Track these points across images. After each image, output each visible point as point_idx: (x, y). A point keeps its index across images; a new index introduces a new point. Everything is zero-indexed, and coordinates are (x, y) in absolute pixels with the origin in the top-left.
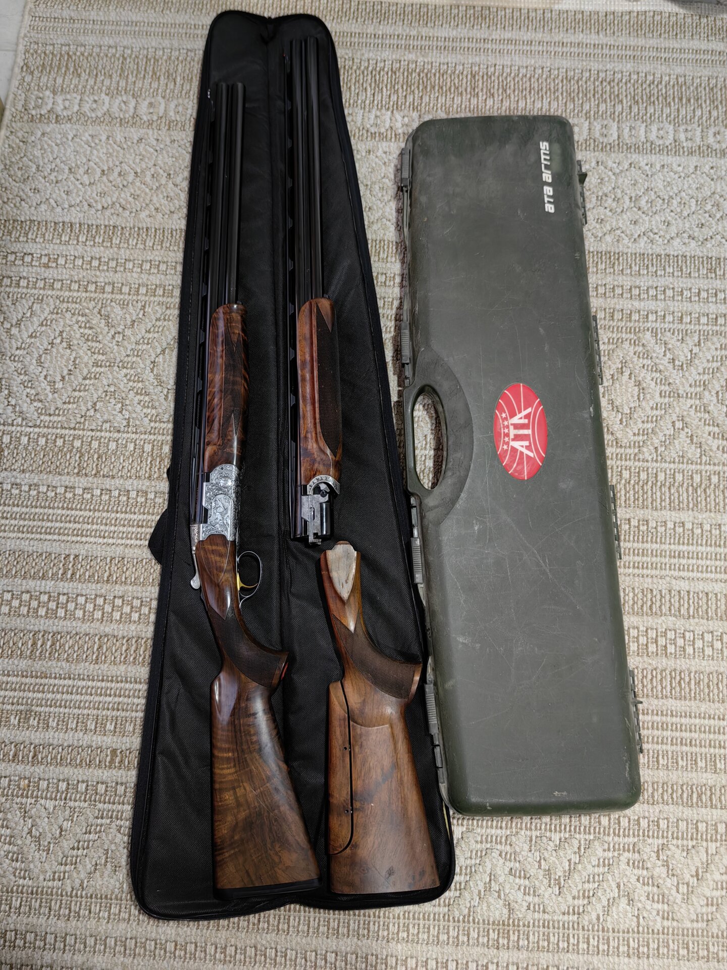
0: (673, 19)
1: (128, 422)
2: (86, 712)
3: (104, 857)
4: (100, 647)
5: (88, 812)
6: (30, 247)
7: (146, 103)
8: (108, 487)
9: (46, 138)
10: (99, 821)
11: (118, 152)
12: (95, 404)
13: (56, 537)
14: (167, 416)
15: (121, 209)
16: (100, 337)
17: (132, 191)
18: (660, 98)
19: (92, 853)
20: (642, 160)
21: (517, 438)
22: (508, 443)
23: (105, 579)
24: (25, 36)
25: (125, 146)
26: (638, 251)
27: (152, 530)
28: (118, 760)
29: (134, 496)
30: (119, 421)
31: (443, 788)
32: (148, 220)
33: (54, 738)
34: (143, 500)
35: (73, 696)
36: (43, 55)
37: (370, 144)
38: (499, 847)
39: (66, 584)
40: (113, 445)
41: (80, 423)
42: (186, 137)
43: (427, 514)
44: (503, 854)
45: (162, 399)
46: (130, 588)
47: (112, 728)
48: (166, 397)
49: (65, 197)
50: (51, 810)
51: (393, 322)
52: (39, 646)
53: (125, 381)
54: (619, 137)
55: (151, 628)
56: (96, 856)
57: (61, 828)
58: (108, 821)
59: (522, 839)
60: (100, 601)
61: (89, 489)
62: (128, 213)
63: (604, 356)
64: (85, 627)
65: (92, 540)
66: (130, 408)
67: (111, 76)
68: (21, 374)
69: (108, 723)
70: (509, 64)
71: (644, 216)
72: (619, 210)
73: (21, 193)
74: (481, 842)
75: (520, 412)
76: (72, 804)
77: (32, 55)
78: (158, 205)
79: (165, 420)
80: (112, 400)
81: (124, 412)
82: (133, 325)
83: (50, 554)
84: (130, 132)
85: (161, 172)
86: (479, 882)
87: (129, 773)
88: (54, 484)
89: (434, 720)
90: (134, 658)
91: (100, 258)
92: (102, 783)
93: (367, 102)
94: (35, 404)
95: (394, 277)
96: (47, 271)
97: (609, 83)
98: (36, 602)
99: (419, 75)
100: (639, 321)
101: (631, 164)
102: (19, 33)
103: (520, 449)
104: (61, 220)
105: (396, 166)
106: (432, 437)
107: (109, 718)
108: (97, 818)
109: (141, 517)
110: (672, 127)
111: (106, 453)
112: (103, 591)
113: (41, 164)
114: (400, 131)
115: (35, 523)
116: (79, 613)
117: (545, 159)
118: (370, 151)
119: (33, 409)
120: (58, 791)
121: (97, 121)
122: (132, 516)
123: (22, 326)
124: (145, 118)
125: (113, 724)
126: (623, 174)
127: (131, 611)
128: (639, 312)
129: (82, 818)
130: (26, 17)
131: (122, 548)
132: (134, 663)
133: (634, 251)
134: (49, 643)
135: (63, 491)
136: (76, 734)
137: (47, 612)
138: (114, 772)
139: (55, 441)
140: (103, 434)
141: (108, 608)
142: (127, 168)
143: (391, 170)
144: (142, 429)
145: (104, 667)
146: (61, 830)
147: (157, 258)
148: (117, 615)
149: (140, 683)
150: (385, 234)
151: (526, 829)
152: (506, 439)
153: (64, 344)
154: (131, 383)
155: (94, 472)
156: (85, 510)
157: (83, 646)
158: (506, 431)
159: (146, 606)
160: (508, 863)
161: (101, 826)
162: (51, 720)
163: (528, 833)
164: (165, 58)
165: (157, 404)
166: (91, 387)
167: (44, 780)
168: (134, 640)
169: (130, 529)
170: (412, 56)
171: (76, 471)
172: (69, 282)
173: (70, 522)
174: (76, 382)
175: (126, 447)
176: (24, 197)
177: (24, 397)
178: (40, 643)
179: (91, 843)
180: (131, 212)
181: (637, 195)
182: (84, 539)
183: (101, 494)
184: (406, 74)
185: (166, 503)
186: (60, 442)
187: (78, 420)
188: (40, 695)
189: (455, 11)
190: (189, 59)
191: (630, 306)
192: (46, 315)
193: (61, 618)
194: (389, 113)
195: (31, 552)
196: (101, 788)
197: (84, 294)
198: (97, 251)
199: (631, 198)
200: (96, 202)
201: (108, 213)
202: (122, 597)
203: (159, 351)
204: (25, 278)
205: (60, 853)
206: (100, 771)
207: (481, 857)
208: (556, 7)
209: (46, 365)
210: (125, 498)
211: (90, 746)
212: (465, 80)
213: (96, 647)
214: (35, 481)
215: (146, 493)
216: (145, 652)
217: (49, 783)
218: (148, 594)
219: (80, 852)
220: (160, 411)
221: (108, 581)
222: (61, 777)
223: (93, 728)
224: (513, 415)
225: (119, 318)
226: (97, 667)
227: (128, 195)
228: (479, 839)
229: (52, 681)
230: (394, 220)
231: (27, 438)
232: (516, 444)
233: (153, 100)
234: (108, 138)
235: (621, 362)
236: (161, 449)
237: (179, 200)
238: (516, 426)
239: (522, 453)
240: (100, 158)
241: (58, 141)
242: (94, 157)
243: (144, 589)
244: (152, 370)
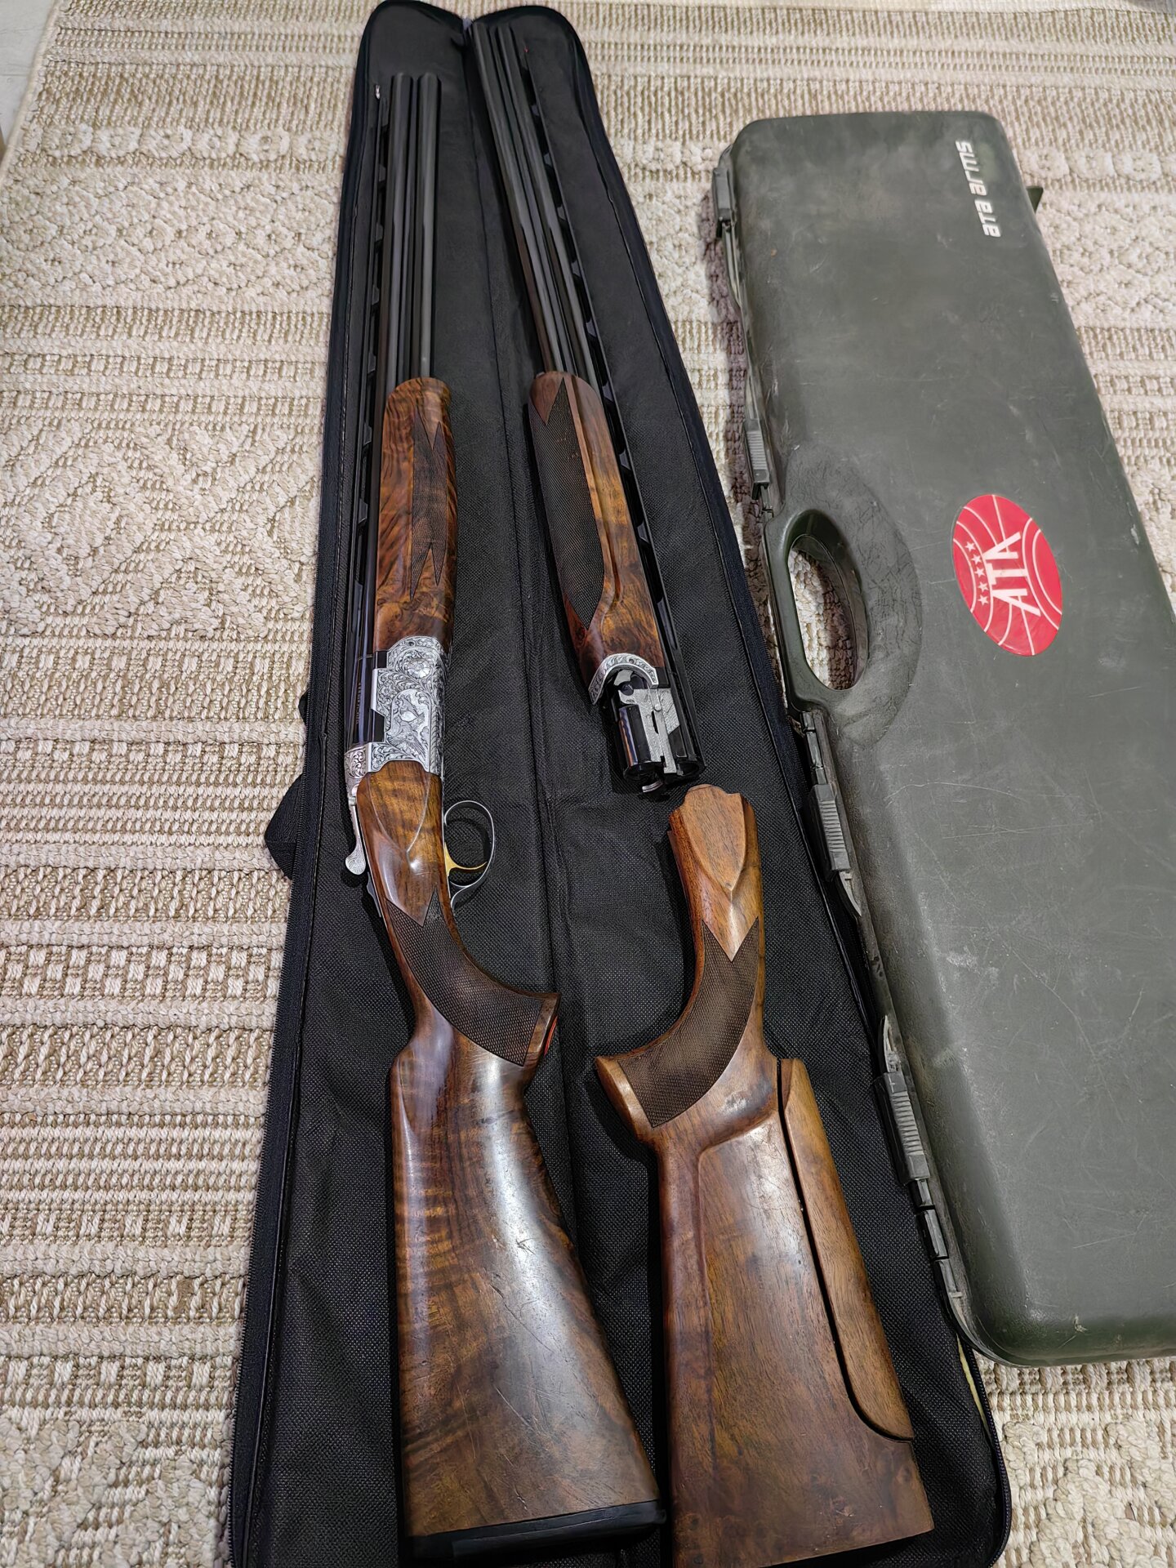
0: (1124, 20)
1: (223, 623)
2: (122, 1196)
3: (159, 1545)
4: (158, 1053)
5: (123, 1431)
6: (43, 344)
7: (258, 136)
8: (180, 737)
9: (77, 188)
10: (150, 1453)
11: (207, 204)
12: (157, 593)
13: (68, 836)
14: (299, 608)
15: (211, 286)
16: (170, 482)
17: (232, 259)
18: (1127, 121)
19: (129, 1532)
20: (1120, 200)
21: (1003, 584)
22: (987, 593)
23: (172, 913)
24: (48, 52)
25: (220, 197)
26: (1142, 324)
27: (270, 816)
28: (195, 1302)
29: (235, 753)
30: (205, 619)
31: (958, 1300)
32: (262, 299)
33: (47, 1258)
34: (253, 759)
35: (94, 1164)
36: (77, 78)
37: (650, 185)
38: (1092, 1453)
39: (87, 927)
40: (191, 664)
41: (124, 626)
42: (330, 181)
44: (1106, 1470)
45: (290, 577)
46: (225, 928)
47: (182, 1230)
48: (298, 578)
49: (108, 268)
50: (33, 1433)
51: (722, 444)
52: (21, 1057)
53: (217, 552)
54: (1071, 171)
55: (271, 1008)
56: (139, 1539)
57: (55, 1472)
58: (171, 1452)
59: (1142, 1432)
60: (159, 959)
61: (139, 743)
62: (225, 290)
63: (1129, 464)
64: (125, 1012)
65: (145, 838)
66: (226, 597)
67: (195, 104)
68: (9, 547)
69: (173, 1220)
70: (871, 78)
71: (1139, 276)
72: (1096, 268)
73: (29, 266)
74: (1050, 1446)
75: (1000, 540)
76: (84, 1413)
77: (59, 78)
78: (279, 278)
79: (296, 615)
80: (191, 585)
81: (214, 604)
82: (232, 462)
83: (55, 869)
84: (228, 175)
85: (284, 231)
86: (1061, 1543)
87: (222, 1331)
88: (67, 737)
89: (916, 1151)
90: (233, 1074)
91: (171, 359)
92: (157, 1359)
93: (640, 131)
94: (37, 597)
95: (715, 375)
96: (70, 379)
97: (1039, 102)
98: (20, 967)
99: (723, 95)
100: (1167, 428)
101: (1099, 206)
102: (37, 48)
103: (1012, 602)
104: (100, 303)
105: (699, 215)
106: (821, 627)
107: (176, 1207)
108: (143, 1444)
109: (248, 791)
110: (1155, 157)
111: (177, 679)
112: (166, 936)
113: (68, 223)
114: (701, 167)
115: (25, 811)
116: (113, 986)
117: (969, 164)
118: (651, 196)
119: (30, 603)
120: (52, 1384)
121: (167, 163)
122: (229, 791)
123: (18, 469)
124: (255, 158)
125: (185, 1221)
126: (1091, 219)
127: (227, 976)
128: (1165, 414)
129: (109, 1447)
130: (51, 29)
131: (207, 850)
132: (233, 1084)
133: (1135, 326)
134: (44, 1050)
135: (86, 750)
136: (99, 1247)
137: (42, 987)
138: (186, 1330)
139: (74, 659)
140: (171, 644)
141: (175, 972)
142: (222, 226)
143: (691, 221)
144: (251, 633)
145: (166, 1094)
146: (57, 1481)
147: (277, 357)
148: (195, 986)
149: (247, 1126)
150: (691, 312)
151: (1146, 1407)
152: (983, 587)
153: (99, 495)
154: (228, 557)
155: (150, 714)
156: (132, 782)
157: (119, 1053)
158: (980, 572)
159: (259, 964)
160: (1119, 1492)
161: (154, 1465)
162: (41, 1217)
163: (1152, 1415)
164: (288, 79)
165: (281, 588)
166: (150, 564)
167: (19, 1357)
168: (233, 1036)
169: (225, 815)
170: (708, 70)
171: (114, 712)
172: (111, 397)
173: (99, 806)
174: (119, 556)
175: (217, 665)
176: (35, 271)
177: (15, 584)
178: (23, 1051)
179: (128, 1509)
180: (230, 290)
181: (1120, 247)
182: (128, 838)
183: (166, 751)
184: (700, 94)
185: (301, 764)
186: (83, 662)
187: (122, 620)
188: (18, 1165)
189: (770, 16)
190: (330, 80)
191: (1148, 406)
192: (64, 449)
193: (72, 996)
194: (679, 144)
195: (13, 866)
196: (155, 1372)
197: (138, 416)
198: (165, 348)
199: (1111, 252)
200: (165, 275)
201: (186, 291)
202: (206, 948)
203: (282, 501)
204: (26, 392)
205: (51, 1539)
206: (154, 1329)
207: (1056, 1482)
208: (933, 8)
209: (62, 530)
210: (215, 759)
211: (128, 1274)
212: (800, 102)
213: (149, 1052)
214: (30, 732)
215: (259, 745)
216: (258, 1057)
217: (32, 1366)
218: (262, 938)
219: (100, 1535)
220: (286, 599)
221: (177, 917)
222: (61, 1351)
223: (138, 1231)
224: (987, 545)
225: (205, 450)
226: (150, 1093)
227: (225, 264)
228: (1044, 1439)
229: (47, 1132)
230: (706, 291)
231: (16, 656)
233: (269, 134)
234: (190, 185)
236: (289, 666)
237: (318, 269)
239: (1016, 609)
240: (174, 213)
241: (100, 192)
242: (163, 212)
243: (255, 928)
244: (270, 533)
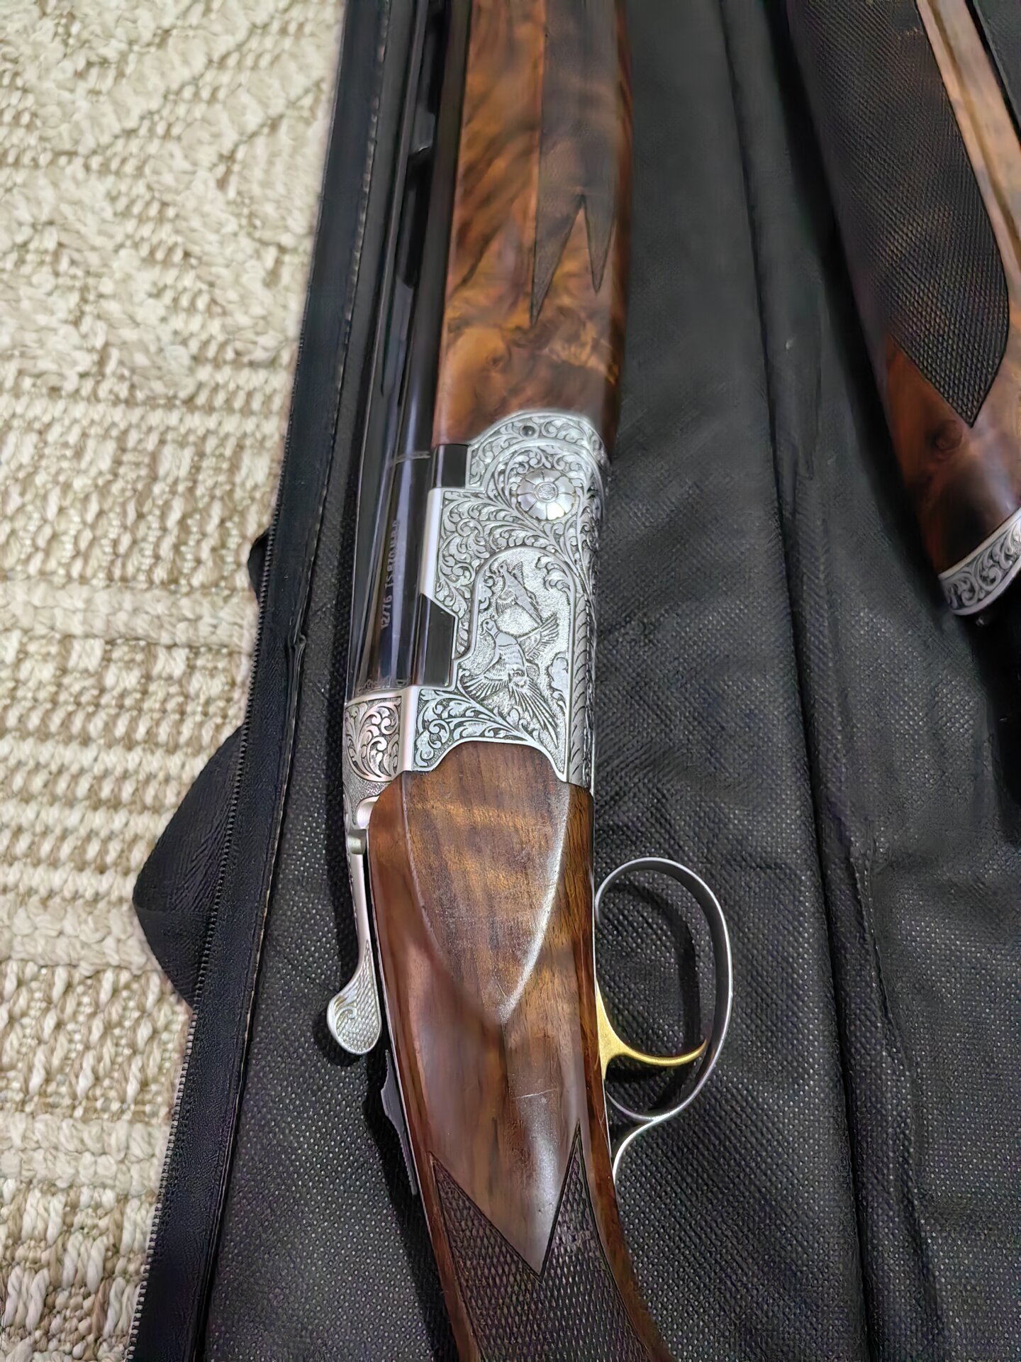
1: (101, 363)
14: (269, 340)
27: (157, 825)
29: (93, 662)
34: (131, 679)
45: (254, 275)
48: (272, 279)
53: (108, 214)
66: (113, 307)
79: (261, 356)
80: (44, 279)
81: (87, 321)
109: (113, 759)
122: (69, 754)
144: (158, 387)
154: (130, 226)
165: (232, 295)
175: (79, 454)
185: (241, 699)
210: (47, 672)
215: (150, 648)
218: (108, 1165)
220: (243, 320)
236: (234, 467)
243: (90, 1133)
244: (222, 184)
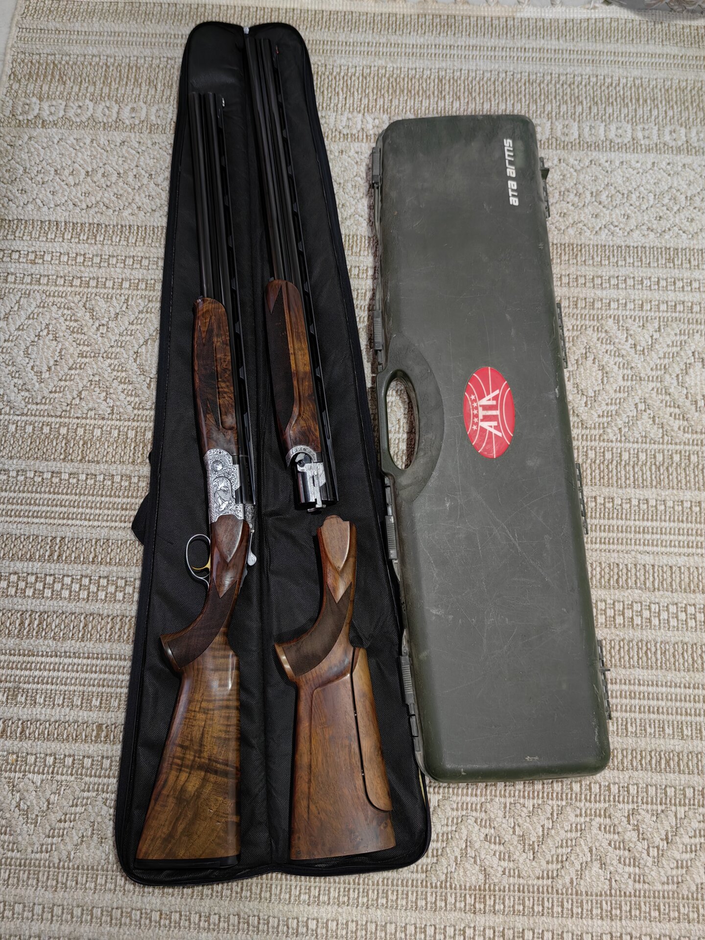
0: (629, 25)
1: (113, 410)
2: (72, 688)
3: (90, 829)
4: (86, 625)
5: (75, 786)
6: (17, 245)
7: (129, 108)
8: (93, 472)
9: (32, 142)
10: (86, 794)
11: (101, 154)
12: (80, 393)
13: (43, 520)
14: (149, 403)
15: (104, 208)
16: (85, 329)
17: (115, 190)
18: (618, 100)
19: (79, 825)
20: (602, 157)
21: (486, 418)
22: (477, 424)
23: (91, 560)
24: (13, 46)
25: (109, 149)
26: (600, 242)
27: (135, 513)
28: (103, 734)
29: (119, 480)
30: (104, 409)
31: (419, 756)
32: (131, 218)
33: (41, 714)
34: (127, 484)
35: (60, 673)
36: (30, 64)
37: (342, 145)
38: (474, 814)
39: (53, 566)
40: (97, 432)
41: (66, 411)
42: (167, 139)
43: (401, 492)
44: (479, 821)
45: (145, 387)
46: (115, 568)
47: (98, 704)
48: (149, 386)
49: (51, 197)
50: (39, 784)
51: (366, 313)
52: (26, 625)
53: (110, 371)
54: (579, 136)
55: (135, 607)
56: (82, 828)
57: (48, 801)
58: (94, 794)
59: (497, 806)
60: (86, 581)
61: (74, 474)
62: (112, 211)
63: (569, 342)
64: (71, 607)
65: (78, 522)
66: (114, 396)
67: (94, 83)
68: (8, 365)
69: (94, 699)
70: (474, 68)
71: (604, 209)
72: (581, 205)
73: (9, 194)
74: (457, 810)
75: (488, 394)
76: (59, 777)
77: (20, 64)
78: (140, 204)
79: (148, 407)
80: (97, 389)
81: (108, 400)
82: (116, 318)
83: (37, 537)
84: (113, 135)
85: (143, 172)
86: (455, 848)
87: (115, 747)
88: (41, 470)
89: (410, 691)
90: (119, 636)
91: (85, 254)
92: (88, 757)
93: (340, 105)
94: (23, 393)
95: (367, 270)
96: (34, 267)
97: (570, 85)
98: (24, 583)
99: (389, 80)
100: (601, 309)
101: (591, 161)
102: (7, 44)
103: (489, 429)
104: (47, 219)
105: (367, 165)
106: (405, 421)
107: (95, 694)
108: (83, 791)
109: (125, 500)
110: (629, 126)
111: (91, 440)
112: (88, 571)
113: (28, 166)
114: (371, 132)
115: (23, 507)
116: (65, 593)
117: (509, 156)
118: (342, 152)
119: (20, 398)
120: (45, 765)
121: (82, 125)
122: (116, 500)
123: (10, 320)
124: (127, 122)
125: (99, 700)
126: (584, 171)
127: (116, 591)
128: (601, 300)
129: (69, 791)
130: (14, 28)
131: (106, 530)
132: (119, 641)
133: (596, 243)
134: (36, 622)
135: (49, 477)
136: (63, 710)
137: (34, 593)
138: (100, 746)
139: (42, 429)
140: (88, 421)
141: (93, 588)
142: (110, 169)
143: (363, 169)
144: (126, 416)
145: (90, 645)
146: (49, 803)
147: (139, 254)
148: (102, 595)
149: (125, 660)
150: (357, 229)
151: (501, 796)
152: (476, 420)
153: (51, 336)
154: (115, 373)
155: (79, 458)
156: (71, 494)
157: (69, 625)
158: (475, 412)
159: (130, 585)
160: (483, 830)
161: (88, 799)
162: (38, 696)
163: (503, 800)
164: (146, 66)
165: (140, 392)
166: (76, 377)
167: (32, 754)
168: (119, 619)
169: (114, 512)
170: (382, 62)
171: (62, 457)
172: (55, 277)
173: (56, 506)
174: (62, 372)
175: (110, 433)
176: (12, 197)
177: (12, 387)
178: (27, 622)
179: (78, 816)
180: (114, 211)
181: (598, 190)
182: (70, 522)
183: (87, 478)
184: (376, 79)
185: (149, 487)
186: (46, 430)
187: (64, 408)
188: (27, 673)
189: (422, 20)
190: (169, 66)
191: (593, 295)
192: (33, 309)
193: (47, 598)
194: (361, 115)
195: (18, 535)
196: (88, 762)
197: (69, 289)
198: (82, 248)
199: (592, 193)
200: (81, 201)
201: (92, 211)
202: (107, 577)
203: (141, 342)
204: (12, 274)
205: (47, 826)
206: (87, 745)
207: (457, 824)
208: (518, 15)
209: (33, 357)
210: (110, 483)
211: (76, 722)
212: (432, 84)
213: (82, 625)
214: (23, 467)
215: (130, 477)
216: (129, 630)
217: (37, 758)
218: (132, 574)
219: (67, 825)
220: (143, 399)
221: (93, 562)
222: (49, 752)
223: (79, 703)
224: (481, 396)
225: (103, 311)
226: (83, 644)
227: (112, 194)
228: (455, 806)
229: (39, 659)
230: (366, 216)
231: (14, 426)
232: (485, 425)
233: (135, 105)
234: (92, 141)
235: (585, 347)
236: (144, 435)
237: (161, 199)
238: (485, 408)
239: (490, 433)
240: (84, 160)
241: (45, 145)
242: (79, 160)
243: (128, 569)
244: (135, 360)
